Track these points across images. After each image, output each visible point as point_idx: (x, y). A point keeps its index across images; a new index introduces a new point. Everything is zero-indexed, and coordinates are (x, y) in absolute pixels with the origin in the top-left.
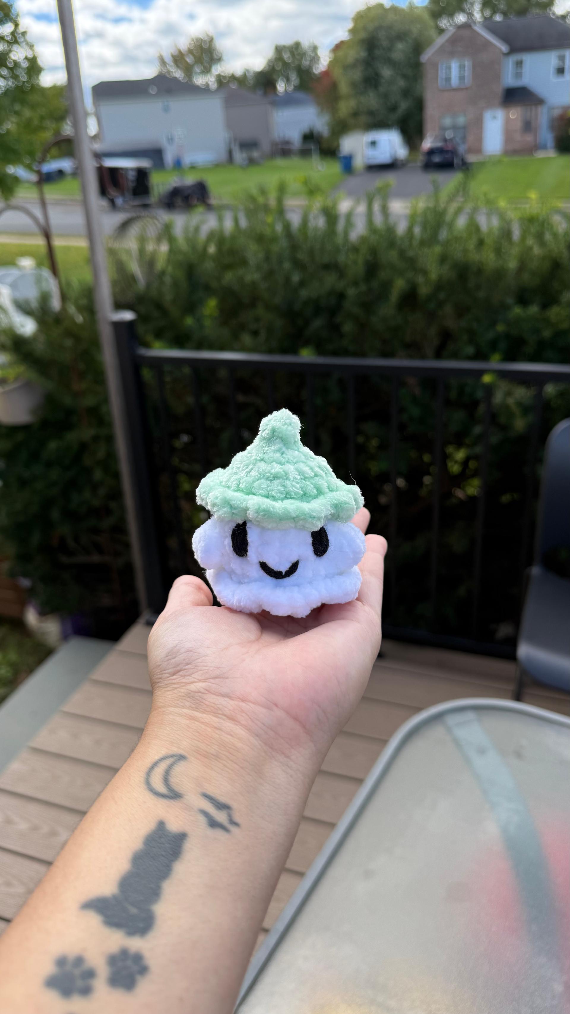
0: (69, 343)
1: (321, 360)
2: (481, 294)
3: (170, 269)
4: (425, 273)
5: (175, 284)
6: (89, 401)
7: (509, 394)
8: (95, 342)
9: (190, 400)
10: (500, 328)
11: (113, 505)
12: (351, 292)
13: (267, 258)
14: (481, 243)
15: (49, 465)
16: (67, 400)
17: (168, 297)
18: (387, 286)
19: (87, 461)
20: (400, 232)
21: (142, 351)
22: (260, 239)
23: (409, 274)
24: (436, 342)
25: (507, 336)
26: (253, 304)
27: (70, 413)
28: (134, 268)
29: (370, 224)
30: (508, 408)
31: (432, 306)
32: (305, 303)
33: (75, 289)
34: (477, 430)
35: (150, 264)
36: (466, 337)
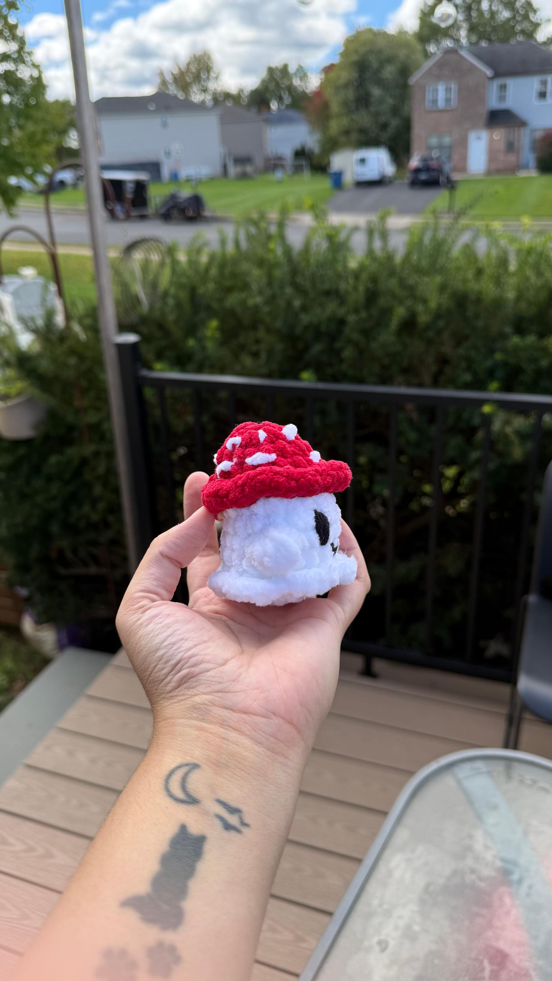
0: (73, 361)
1: (321, 386)
2: (480, 323)
3: (172, 291)
4: (425, 301)
5: (178, 305)
6: (92, 418)
7: (507, 423)
8: (99, 361)
9: (190, 419)
10: (498, 356)
11: (111, 518)
12: (352, 318)
13: (270, 283)
14: (479, 272)
15: (49, 479)
16: (70, 418)
17: (171, 318)
18: (387, 312)
19: (88, 476)
20: (398, 258)
21: (145, 373)
22: (261, 263)
23: (409, 303)
24: (434, 368)
25: (505, 364)
26: (254, 326)
27: (71, 428)
28: (138, 289)
29: (370, 252)
30: (506, 436)
31: (431, 334)
32: (306, 328)
33: (81, 308)
34: (475, 455)
35: (154, 285)
36: (464, 365)
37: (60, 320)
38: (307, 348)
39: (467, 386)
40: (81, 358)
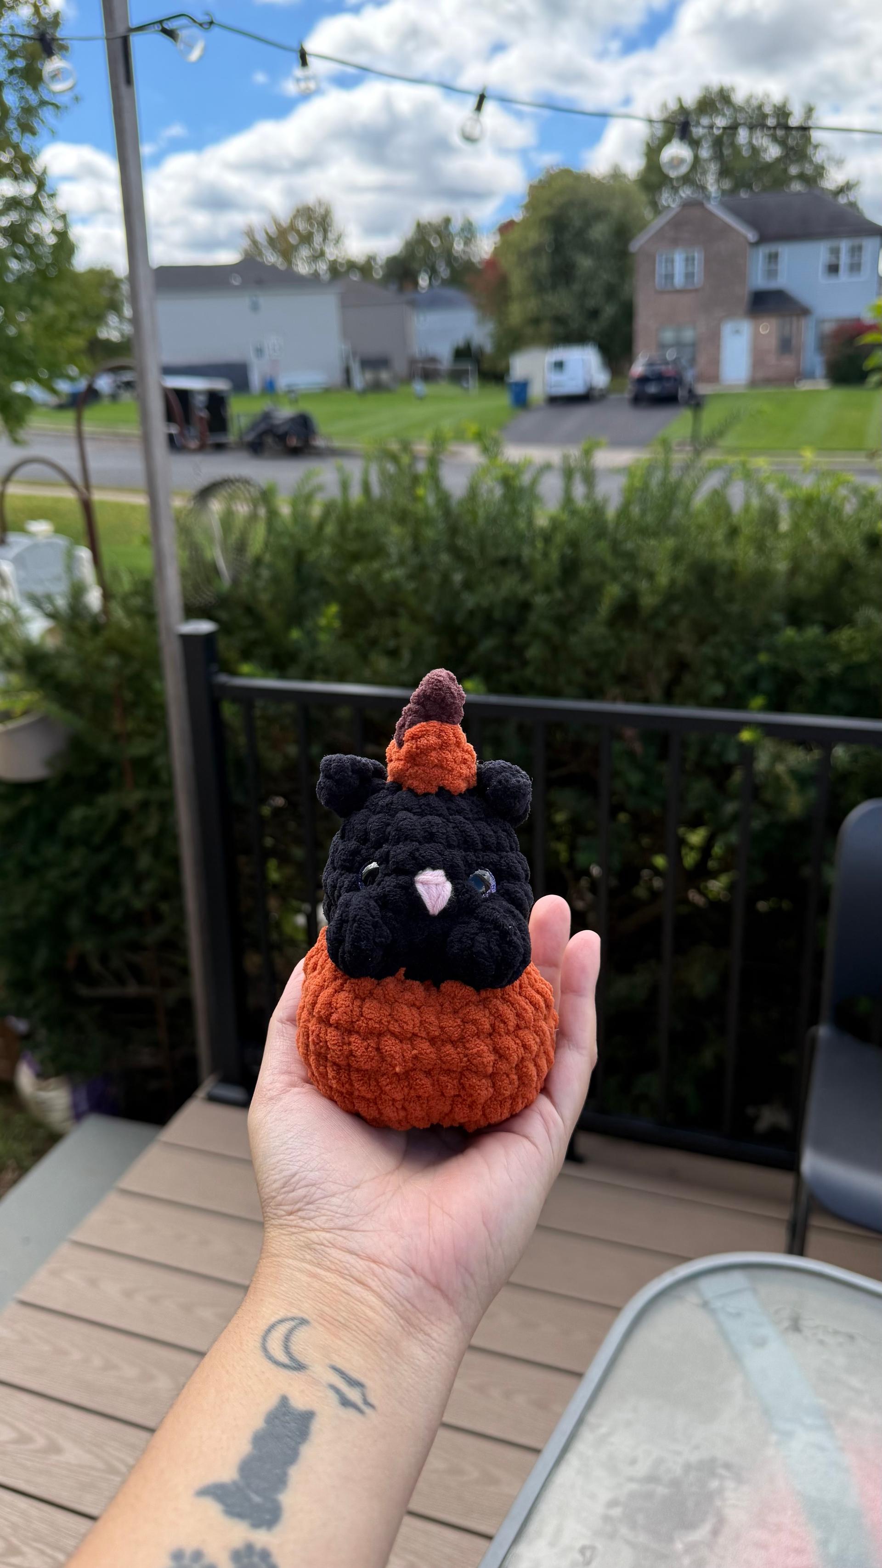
0: (112, 661)
1: (494, 699)
2: (735, 608)
3: (268, 557)
4: (651, 576)
5: (276, 579)
6: (139, 749)
7: (778, 758)
8: (154, 663)
9: (292, 750)
10: (763, 658)
11: (164, 907)
12: (540, 600)
13: (416, 548)
14: (733, 532)
15: (69, 844)
16: (105, 748)
17: (265, 597)
18: (592, 592)
19: (129, 839)
20: (611, 512)
21: (223, 679)
22: (402, 517)
23: (627, 577)
24: (666, 675)
25: (774, 670)
26: (392, 612)
27: (105, 765)
28: (217, 555)
29: (568, 500)
30: (777, 778)
31: (661, 624)
32: (472, 613)
33: (126, 584)
34: (730, 808)
35: (241, 547)
36: (711, 670)
37: (94, 598)
38: (472, 644)
39: (718, 703)
40: (126, 657)
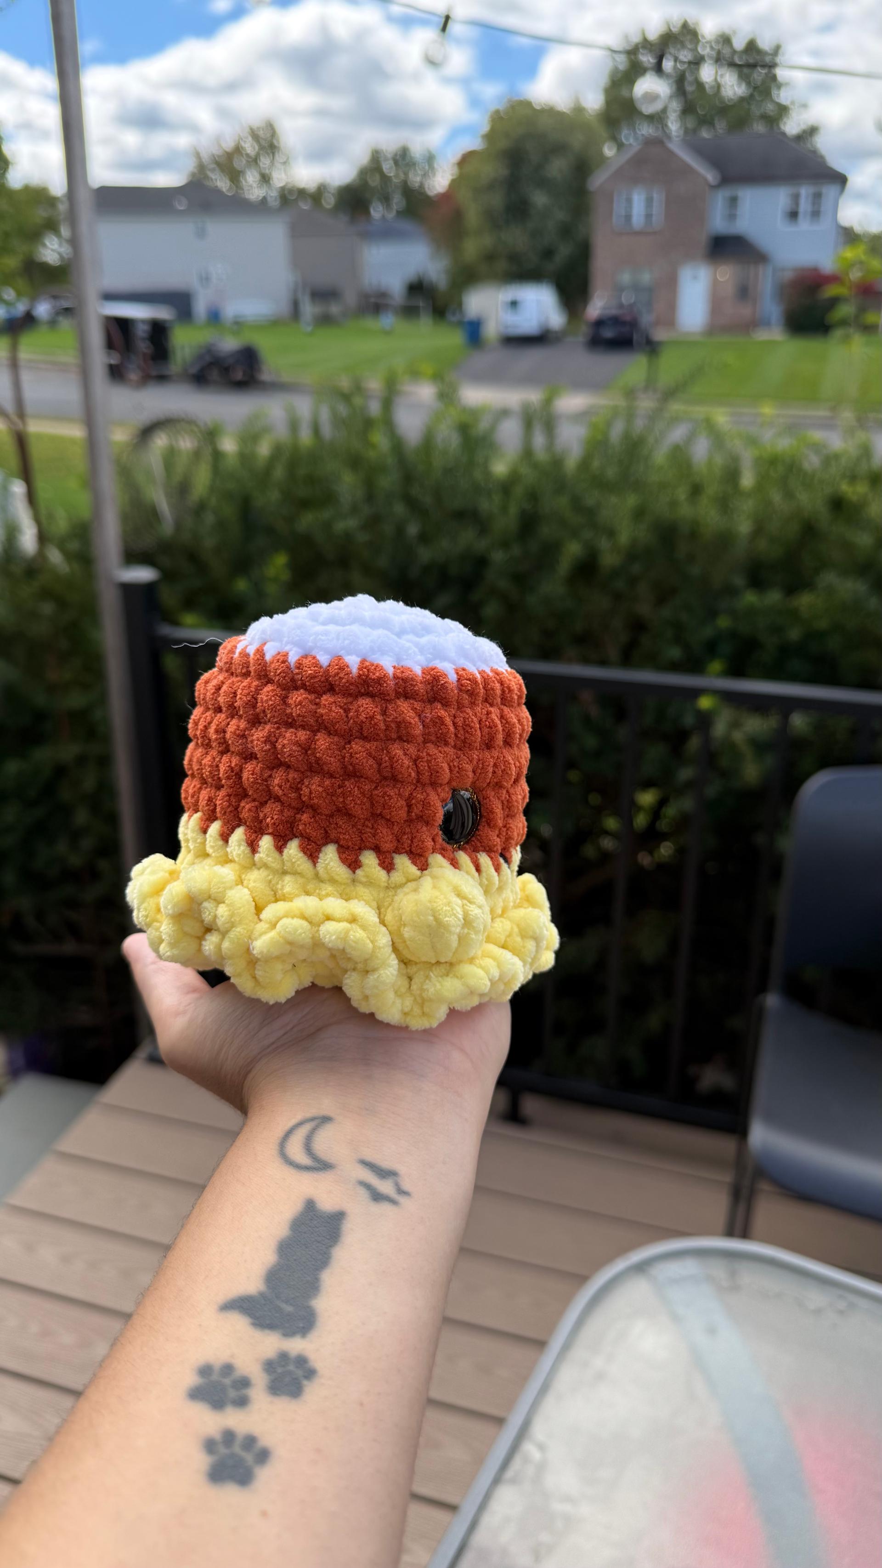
0: (47, 608)
2: (695, 570)
3: (213, 501)
4: (611, 533)
5: (221, 525)
6: (75, 700)
7: (735, 725)
8: (90, 610)
10: (723, 622)
11: (103, 865)
12: (498, 556)
13: (370, 497)
14: (696, 490)
16: (40, 699)
17: (209, 543)
18: (552, 549)
19: (65, 794)
20: (571, 462)
21: (166, 630)
22: (355, 462)
23: (587, 535)
24: (624, 637)
25: (733, 635)
27: (41, 716)
28: (157, 495)
29: (527, 453)
30: (734, 746)
31: (620, 584)
32: (427, 568)
33: (61, 525)
34: (685, 774)
35: (183, 490)
36: (670, 633)
37: (28, 540)
39: (674, 667)
40: (62, 603)
